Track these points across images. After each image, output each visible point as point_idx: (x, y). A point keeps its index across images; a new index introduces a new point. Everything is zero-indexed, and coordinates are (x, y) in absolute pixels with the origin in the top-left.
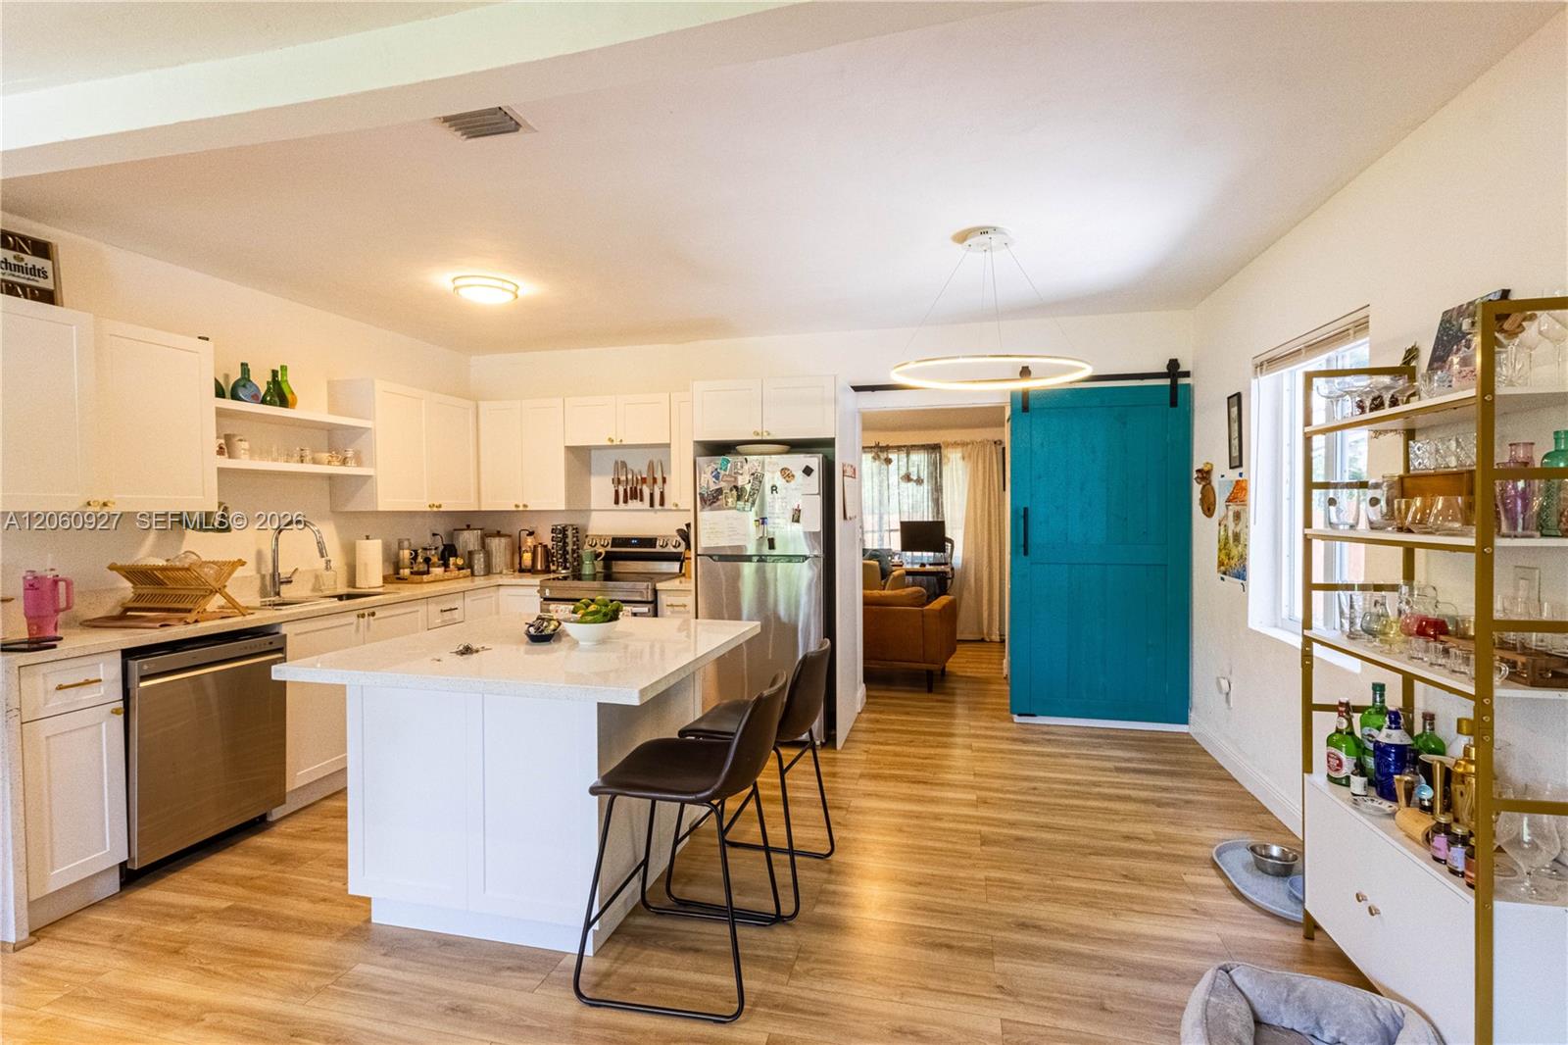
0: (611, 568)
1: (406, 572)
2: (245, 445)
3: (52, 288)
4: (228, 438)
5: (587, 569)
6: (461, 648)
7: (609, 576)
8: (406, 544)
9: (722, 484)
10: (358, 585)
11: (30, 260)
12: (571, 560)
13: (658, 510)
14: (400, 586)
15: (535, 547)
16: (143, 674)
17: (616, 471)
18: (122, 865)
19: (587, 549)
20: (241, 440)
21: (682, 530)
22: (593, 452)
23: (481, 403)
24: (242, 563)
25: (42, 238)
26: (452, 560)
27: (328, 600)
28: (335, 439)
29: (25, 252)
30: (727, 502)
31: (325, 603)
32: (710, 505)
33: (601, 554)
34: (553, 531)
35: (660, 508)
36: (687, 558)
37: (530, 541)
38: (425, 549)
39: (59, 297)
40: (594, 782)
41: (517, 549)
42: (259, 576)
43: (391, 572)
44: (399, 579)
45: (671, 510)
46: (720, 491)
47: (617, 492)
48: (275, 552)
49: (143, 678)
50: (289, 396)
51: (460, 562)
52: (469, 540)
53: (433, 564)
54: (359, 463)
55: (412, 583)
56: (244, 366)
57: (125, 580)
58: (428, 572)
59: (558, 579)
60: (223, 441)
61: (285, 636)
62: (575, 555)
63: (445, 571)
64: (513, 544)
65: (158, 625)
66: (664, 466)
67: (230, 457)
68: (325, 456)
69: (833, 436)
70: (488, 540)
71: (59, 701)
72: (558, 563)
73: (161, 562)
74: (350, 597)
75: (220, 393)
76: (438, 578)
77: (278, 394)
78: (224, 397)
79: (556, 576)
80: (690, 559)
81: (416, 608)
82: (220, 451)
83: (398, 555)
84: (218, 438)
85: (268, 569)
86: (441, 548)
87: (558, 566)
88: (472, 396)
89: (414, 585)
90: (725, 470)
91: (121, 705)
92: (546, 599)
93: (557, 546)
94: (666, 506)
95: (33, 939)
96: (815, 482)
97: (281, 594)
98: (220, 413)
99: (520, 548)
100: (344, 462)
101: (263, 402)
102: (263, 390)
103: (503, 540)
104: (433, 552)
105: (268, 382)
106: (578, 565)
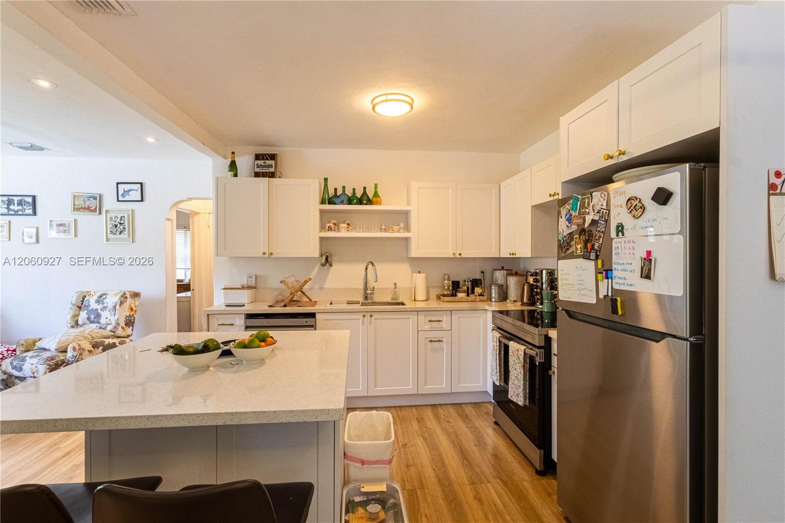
3: (274, 171)
11: (269, 162)
25: (275, 153)
29: (267, 159)
30: (577, 249)
32: (565, 252)
39: (276, 174)
46: (571, 236)
50: (375, 200)
53: (460, 290)
56: (343, 187)
61: (316, 319)
63: (468, 296)
64: (524, 282)
69: (715, 124)
70: (508, 278)
76: (459, 300)
81: (410, 317)
90: (576, 210)
96: (674, 214)
100: (399, 230)
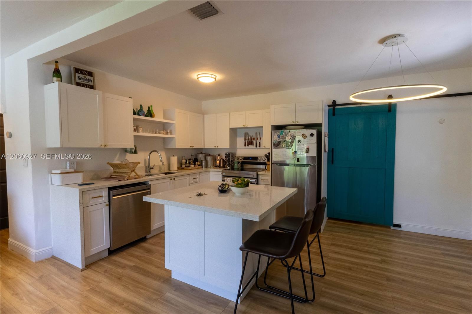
0: (243, 167)
1: (184, 166)
2: (141, 129)
3: (93, 85)
4: (137, 127)
5: (236, 167)
6: (198, 193)
7: (242, 169)
8: (184, 158)
9: (281, 140)
10: (171, 170)
11: (88, 77)
12: (231, 164)
13: (258, 148)
14: (182, 170)
15: (220, 159)
16: (113, 195)
17: (245, 136)
18: (109, 249)
19: (236, 161)
20: (140, 127)
21: (266, 155)
22: (238, 130)
23: (205, 115)
24: (139, 163)
25: (91, 71)
26: (196, 163)
27: (162, 174)
28: (164, 127)
29: (86, 75)
30: (282, 146)
31: (162, 175)
32: (277, 147)
33: (240, 162)
34: (226, 155)
35: (259, 147)
36: (268, 164)
37: (219, 158)
38: (189, 159)
39: (95, 87)
40: (241, 245)
41: (215, 160)
42: (145, 166)
43: (180, 166)
44: (182, 168)
45: (263, 148)
46: (280, 142)
47: (245, 143)
48: (149, 159)
49: (114, 196)
50: (153, 114)
51: (199, 163)
52: (201, 157)
53: (191, 164)
54: (171, 134)
55: (185, 169)
56: (141, 105)
57: (111, 167)
58: (190, 167)
59: (227, 170)
60: (135, 128)
61: (150, 185)
62: (232, 162)
63: (195, 166)
64: (214, 158)
65: (118, 180)
66: (261, 134)
67: (137, 132)
68: (162, 132)
69: (321, 122)
70: (207, 157)
71: (93, 202)
72: (227, 164)
73: (119, 162)
74: (169, 173)
75: (134, 113)
76: (192, 168)
77: (150, 114)
78: (136, 115)
79: (226, 169)
80: (269, 164)
81: (186, 178)
82: (135, 130)
83: (182, 161)
84: (134, 127)
85: (147, 165)
86: (194, 159)
87: (227, 166)
88: (202, 113)
89: (186, 170)
90: (282, 135)
91: (108, 203)
92: (223, 176)
93: (227, 159)
94: (261, 147)
95: (86, 268)
96: (314, 139)
97: (151, 172)
98: (135, 119)
99: (216, 160)
100: (167, 133)
101: (146, 116)
102: (146, 113)
103: (211, 157)
104: (191, 160)
105: (147, 110)
106: (233, 165)
